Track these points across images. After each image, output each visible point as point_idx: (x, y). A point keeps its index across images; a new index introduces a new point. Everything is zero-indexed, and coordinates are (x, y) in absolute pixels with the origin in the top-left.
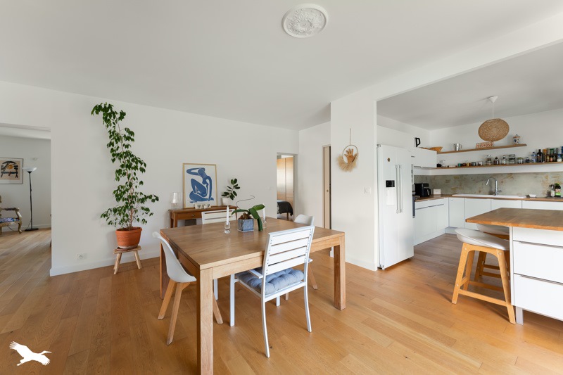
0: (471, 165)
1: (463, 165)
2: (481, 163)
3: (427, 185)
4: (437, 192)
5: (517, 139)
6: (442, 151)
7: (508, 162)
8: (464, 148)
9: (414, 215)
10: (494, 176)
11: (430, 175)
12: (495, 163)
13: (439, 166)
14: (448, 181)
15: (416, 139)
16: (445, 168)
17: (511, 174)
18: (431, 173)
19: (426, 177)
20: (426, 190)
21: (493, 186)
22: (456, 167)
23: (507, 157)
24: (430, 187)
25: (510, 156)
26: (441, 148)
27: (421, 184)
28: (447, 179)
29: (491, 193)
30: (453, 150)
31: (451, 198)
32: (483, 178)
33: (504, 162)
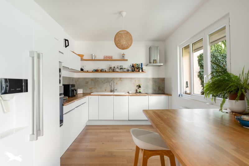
0: (102, 71)
1: (96, 71)
2: (107, 70)
3: (73, 86)
4: (80, 91)
5: (124, 55)
6: (84, 58)
7: (119, 71)
8: (97, 58)
9: (61, 121)
10: (113, 79)
11: (75, 77)
12: (113, 70)
13: (82, 70)
14: (87, 83)
15: (66, 40)
16: (85, 72)
17: (121, 78)
18: (76, 75)
19: (72, 79)
20: (73, 91)
21: (113, 86)
22: (93, 72)
23: (119, 67)
24: (76, 88)
25: (120, 66)
26: (83, 56)
27: (68, 85)
28: (86, 81)
29: (111, 91)
30: (90, 58)
31: (90, 96)
32: (107, 80)
33: (118, 70)
